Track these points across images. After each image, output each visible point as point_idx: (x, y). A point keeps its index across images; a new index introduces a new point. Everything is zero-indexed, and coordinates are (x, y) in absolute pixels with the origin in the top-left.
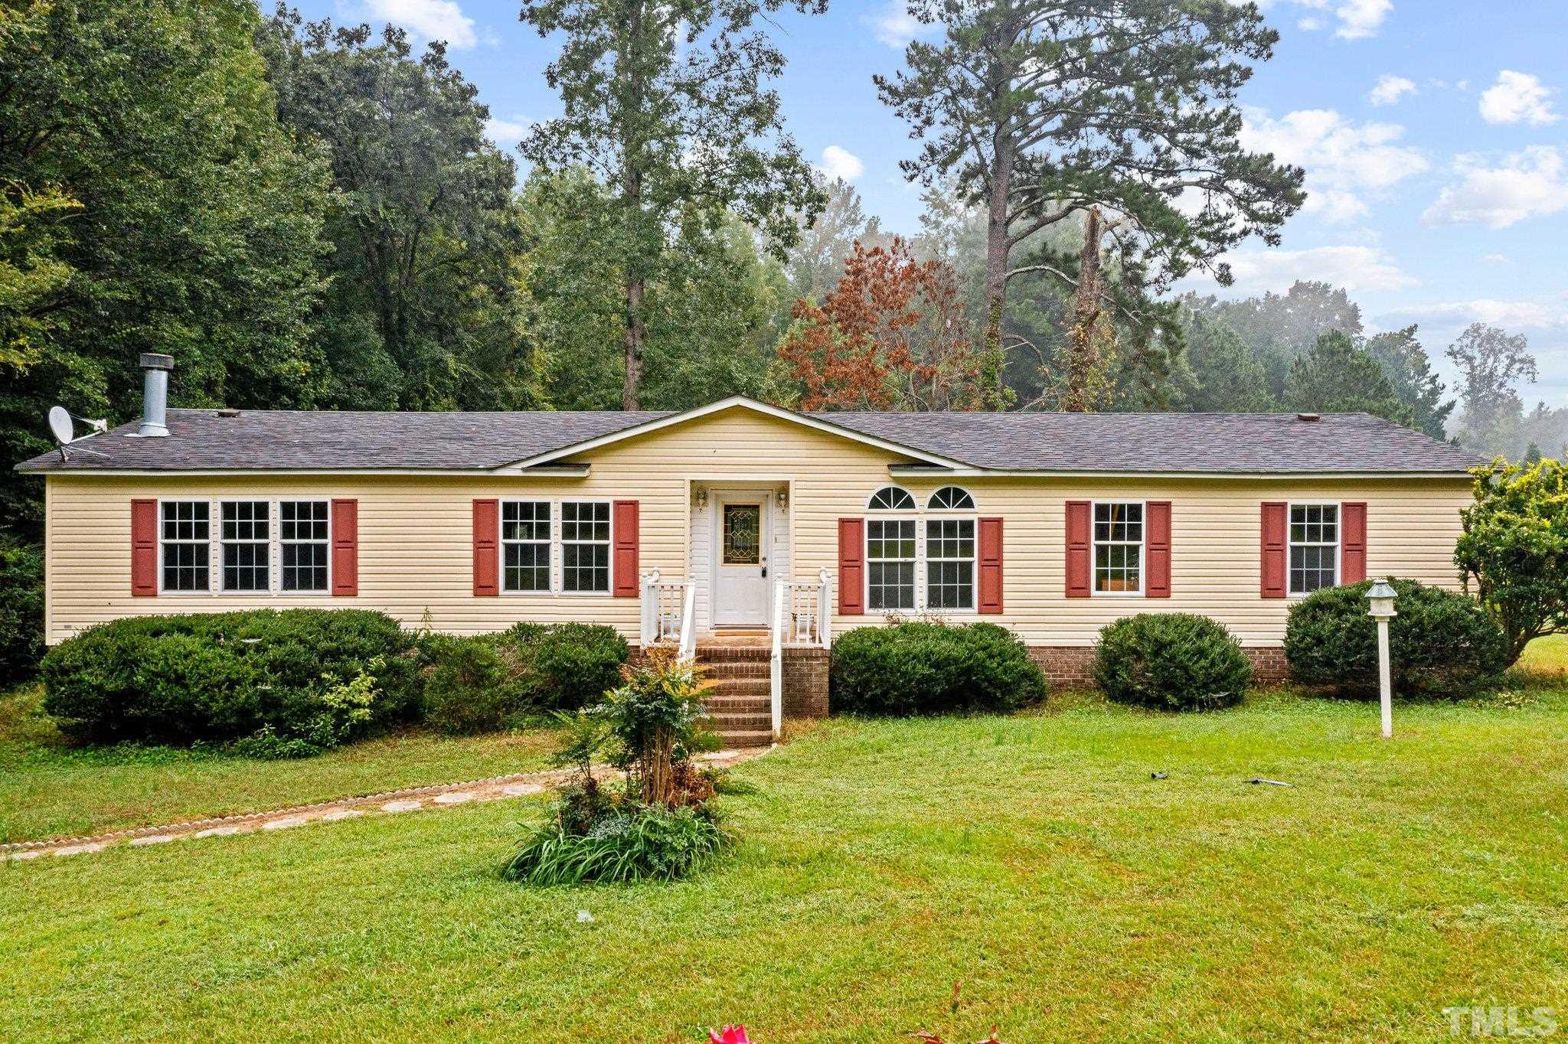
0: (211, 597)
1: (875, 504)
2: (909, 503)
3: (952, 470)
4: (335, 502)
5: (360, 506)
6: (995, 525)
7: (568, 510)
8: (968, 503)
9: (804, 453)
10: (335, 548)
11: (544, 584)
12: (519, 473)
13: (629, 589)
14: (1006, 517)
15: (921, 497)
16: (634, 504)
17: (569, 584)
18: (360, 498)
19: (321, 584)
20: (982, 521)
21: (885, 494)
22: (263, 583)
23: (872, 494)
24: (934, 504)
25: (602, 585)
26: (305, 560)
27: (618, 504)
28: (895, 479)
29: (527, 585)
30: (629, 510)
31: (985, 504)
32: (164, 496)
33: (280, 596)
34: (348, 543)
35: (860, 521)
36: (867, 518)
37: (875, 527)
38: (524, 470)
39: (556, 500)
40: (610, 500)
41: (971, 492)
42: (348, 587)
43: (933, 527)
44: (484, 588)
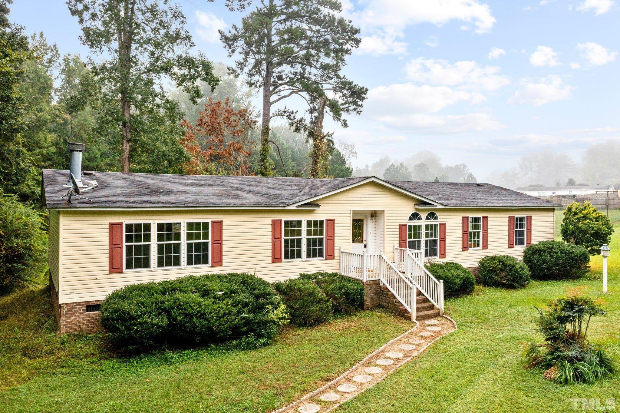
0: (151, 271)
1: (410, 219)
2: (419, 219)
3: (436, 206)
4: (213, 222)
5: (224, 224)
6: (443, 225)
7: (309, 223)
8: (436, 218)
9: (389, 199)
10: (213, 244)
11: (299, 256)
12: (295, 208)
13: (331, 256)
14: (447, 223)
15: (423, 216)
16: (333, 220)
17: (308, 256)
18: (224, 220)
19: (205, 261)
20: (441, 224)
21: (413, 215)
22: (177, 262)
23: (409, 215)
24: (427, 218)
25: (321, 255)
26: (197, 250)
27: (327, 220)
28: (416, 209)
29: (292, 257)
30: (331, 222)
31: (442, 218)
32: (126, 220)
33: (186, 269)
34: (218, 242)
35: (406, 225)
36: (409, 224)
37: (410, 227)
38: (297, 207)
39: (304, 219)
40: (324, 219)
41: (438, 214)
42: (218, 262)
43: (427, 226)
44: (276, 259)
